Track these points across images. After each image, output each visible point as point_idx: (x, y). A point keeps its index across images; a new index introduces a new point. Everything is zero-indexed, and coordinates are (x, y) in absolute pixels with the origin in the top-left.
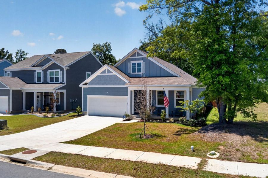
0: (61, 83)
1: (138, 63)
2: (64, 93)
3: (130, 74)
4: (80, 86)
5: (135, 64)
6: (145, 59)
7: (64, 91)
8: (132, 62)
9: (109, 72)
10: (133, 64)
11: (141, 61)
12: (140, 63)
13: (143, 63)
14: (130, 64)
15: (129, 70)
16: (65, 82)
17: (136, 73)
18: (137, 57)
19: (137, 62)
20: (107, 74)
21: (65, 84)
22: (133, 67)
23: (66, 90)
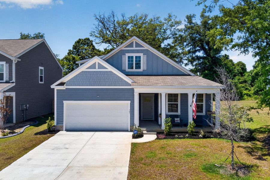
0: (7, 82)
1: (136, 57)
2: (12, 97)
3: (125, 70)
4: (52, 86)
5: (132, 57)
6: (146, 52)
7: (13, 94)
8: (128, 55)
9: (101, 66)
10: (129, 57)
11: (141, 55)
12: (140, 57)
13: (143, 57)
14: (125, 57)
15: (123, 66)
16: (15, 81)
17: (134, 70)
18: (134, 48)
19: (134, 55)
20: (97, 70)
21: (14, 84)
22: (129, 61)
23: (16, 94)
